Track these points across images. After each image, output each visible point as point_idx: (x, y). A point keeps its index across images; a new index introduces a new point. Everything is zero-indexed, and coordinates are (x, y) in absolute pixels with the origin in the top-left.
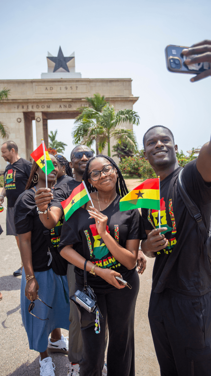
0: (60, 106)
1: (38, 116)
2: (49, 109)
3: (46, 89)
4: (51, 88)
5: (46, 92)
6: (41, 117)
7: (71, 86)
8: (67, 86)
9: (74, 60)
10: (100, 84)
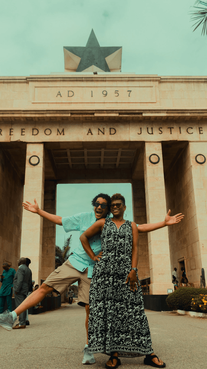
0: (90, 131)
1: (34, 152)
2: (62, 136)
3: (59, 94)
4: (71, 94)
5: (59, 99)
6: (41, 155)
7: (103, 89)
8: (107, 89)
9: (121, 51)
10: (183, 86)
